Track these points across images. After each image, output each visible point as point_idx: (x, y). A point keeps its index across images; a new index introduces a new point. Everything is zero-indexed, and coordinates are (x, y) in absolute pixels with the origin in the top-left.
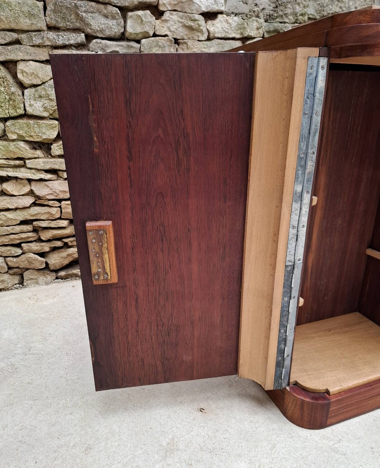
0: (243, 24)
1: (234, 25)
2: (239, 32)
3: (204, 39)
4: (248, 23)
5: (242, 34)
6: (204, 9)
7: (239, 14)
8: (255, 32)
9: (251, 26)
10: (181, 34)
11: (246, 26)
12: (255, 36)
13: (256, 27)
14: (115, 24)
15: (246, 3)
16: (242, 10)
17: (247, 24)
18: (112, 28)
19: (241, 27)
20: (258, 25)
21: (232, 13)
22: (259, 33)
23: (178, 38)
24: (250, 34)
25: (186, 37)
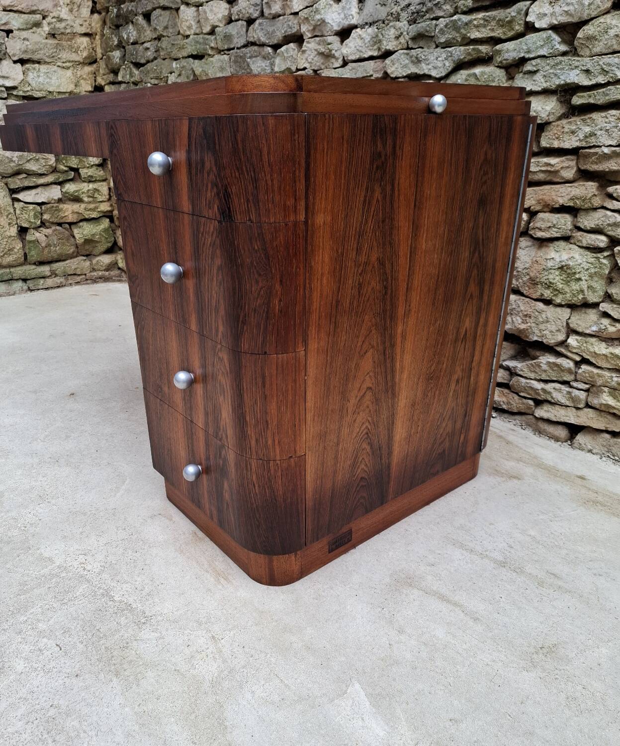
0: (377, 36)
1: (368, 39)
2: (375, 47)
3: (339, 66)
4: (383, 32)
5: (379, 49)
6: (336, 28)
7: (374, 23)
8: (395, 43)
9: (387, 36)
10: (318, 64)
11: (381, 37)
12: (396, 49)
13: (394, 36)
14: (267, 64)
15: (385, 5)
16: (378, 16)
17: (382, 34)
18: (265, 69)
19: (376, 41)
20: (396, 33)
21: (366, 23)
22: (400, 43)
23: (316, 69)
24: (388, 48)
25: (323, 67)
